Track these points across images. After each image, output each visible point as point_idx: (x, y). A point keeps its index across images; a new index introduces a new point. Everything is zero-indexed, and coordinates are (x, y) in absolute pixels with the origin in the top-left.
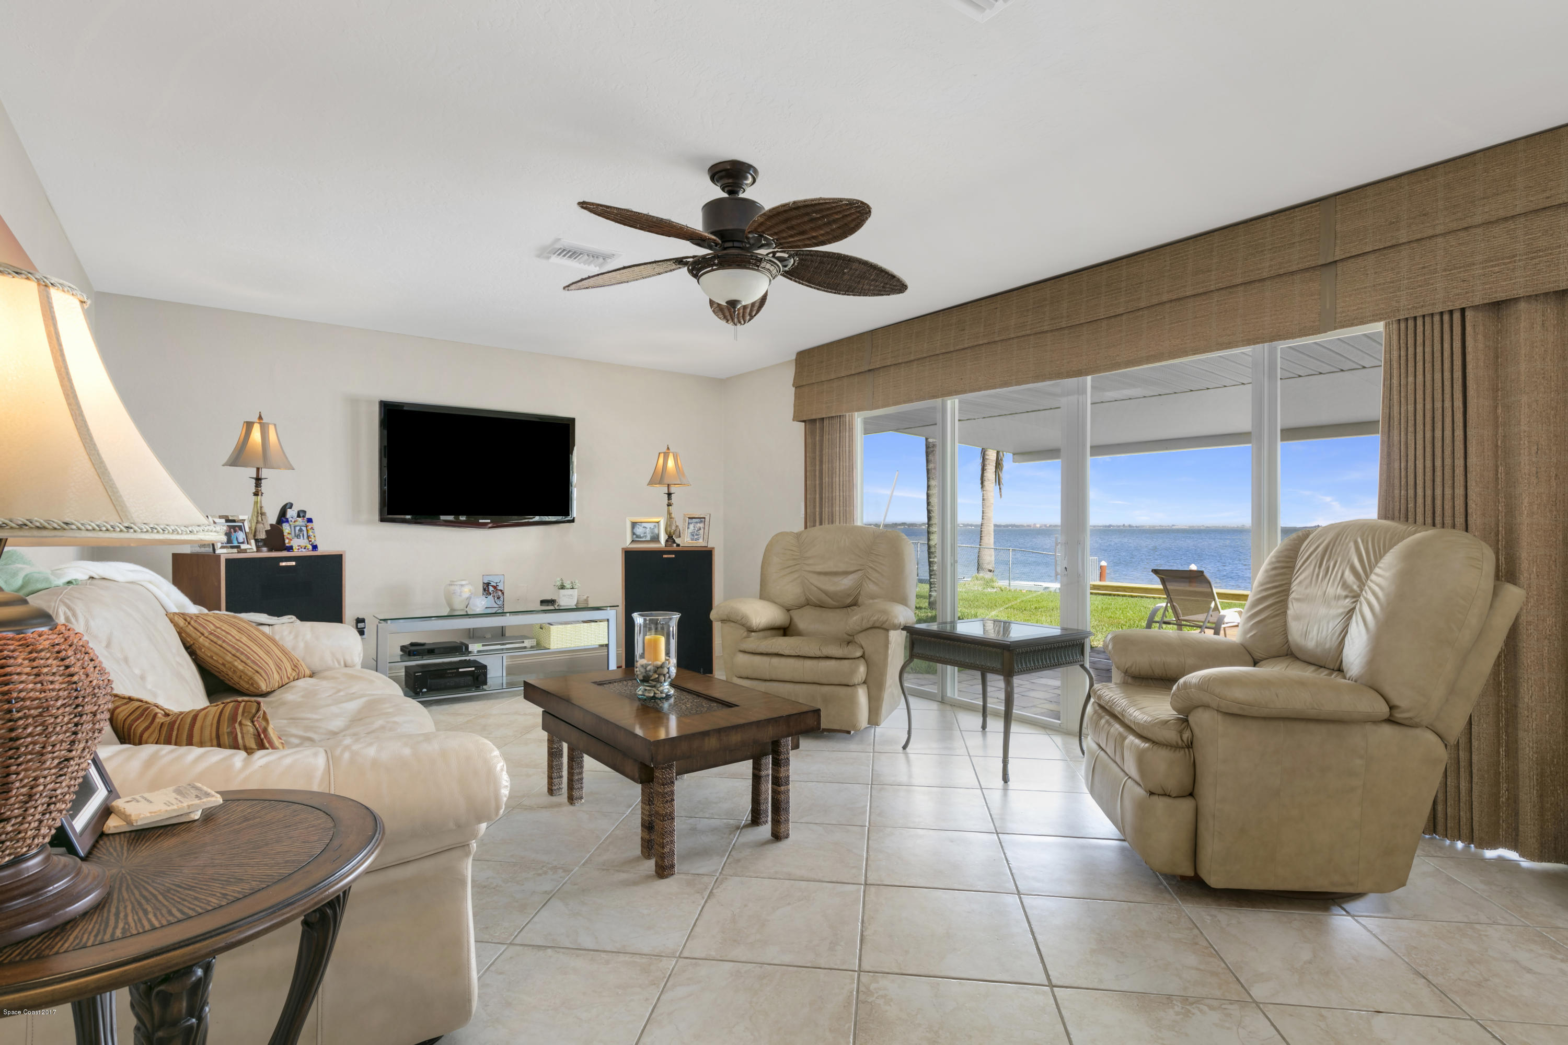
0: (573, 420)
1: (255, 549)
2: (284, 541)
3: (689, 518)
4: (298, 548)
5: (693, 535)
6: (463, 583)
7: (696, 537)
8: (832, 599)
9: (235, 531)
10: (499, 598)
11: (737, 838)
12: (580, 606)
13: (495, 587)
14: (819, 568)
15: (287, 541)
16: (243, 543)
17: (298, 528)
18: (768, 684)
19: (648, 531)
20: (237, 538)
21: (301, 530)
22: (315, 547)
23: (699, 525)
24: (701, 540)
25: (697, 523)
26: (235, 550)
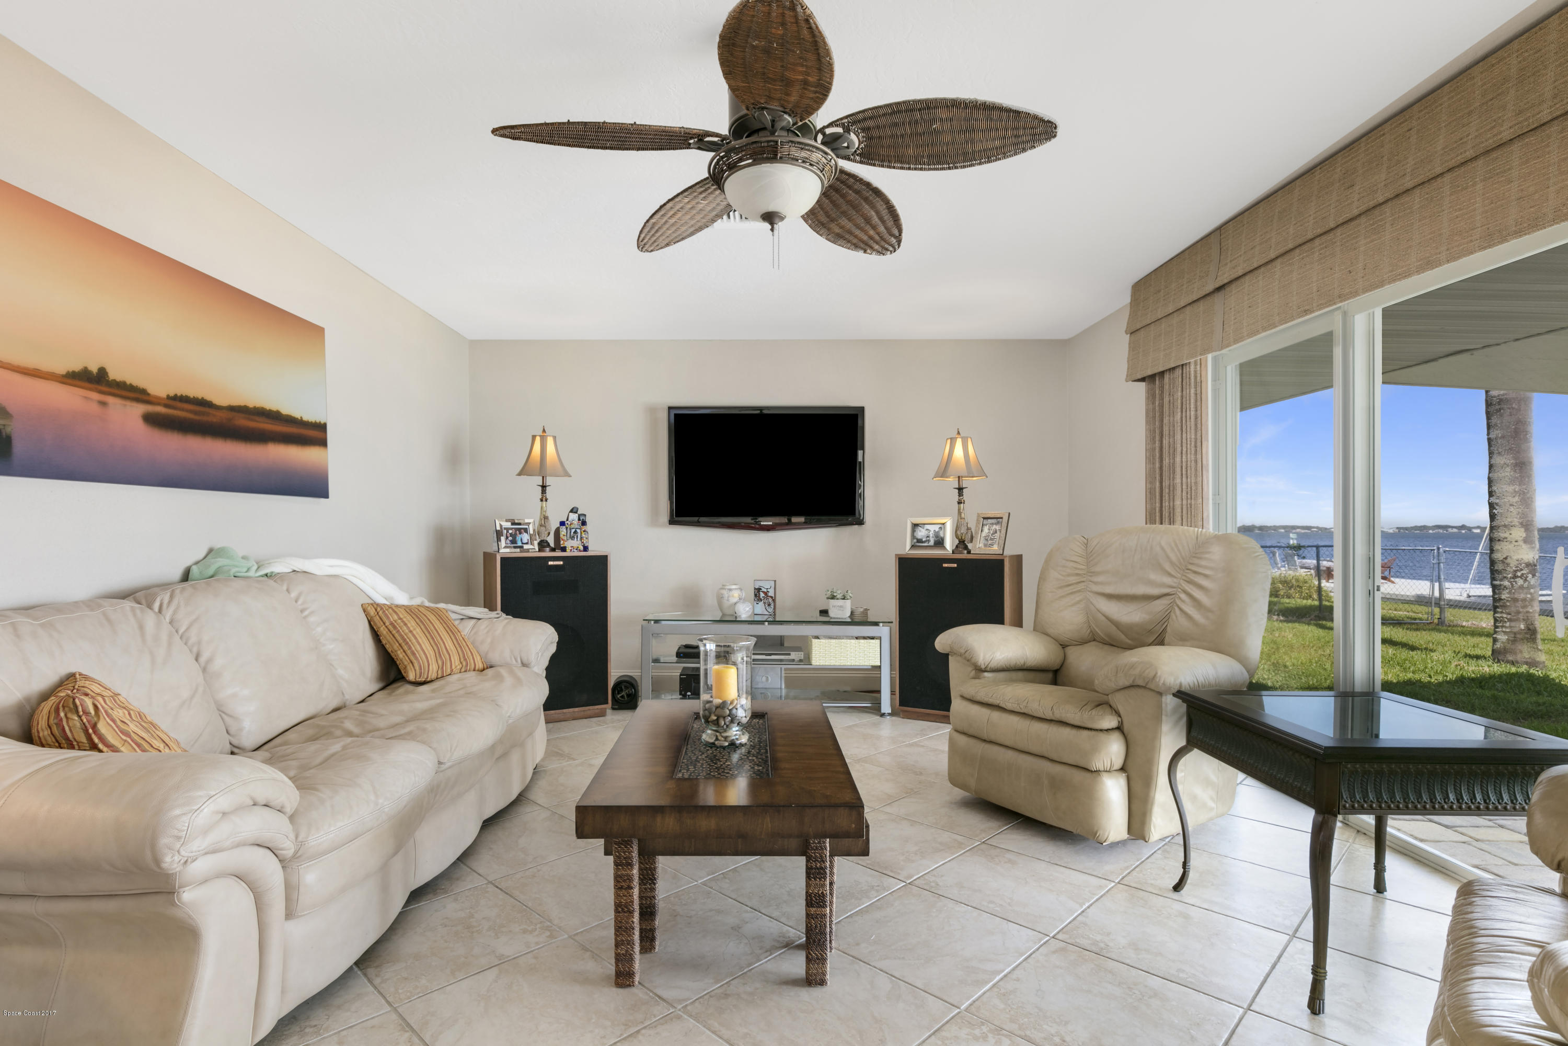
0: (862, 409)
1: (537, 550)
2: (560, 542)
3: (984, 518)
4: (570, 548)
5: (987, 540)
6: (734, 587)
7: (990, 542)
8: (1126, 635)
9: (520, 533)
10: (769, 605)
11: (766, 962)
12: (857, 619)
13: (766, 593)
14: (1109, 590)
15: (562, 542)
16: (527, 543)
17: (573, 530)
18: (987, 746)
19: (931, 534)
20: (521, 540)
21: (576, 532)
22: (586, 549)
23: (994, 526)
24: (995, 547)
25: (992, 524)
26: (518, 550)
